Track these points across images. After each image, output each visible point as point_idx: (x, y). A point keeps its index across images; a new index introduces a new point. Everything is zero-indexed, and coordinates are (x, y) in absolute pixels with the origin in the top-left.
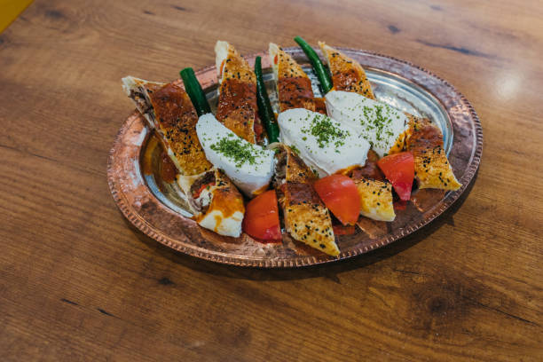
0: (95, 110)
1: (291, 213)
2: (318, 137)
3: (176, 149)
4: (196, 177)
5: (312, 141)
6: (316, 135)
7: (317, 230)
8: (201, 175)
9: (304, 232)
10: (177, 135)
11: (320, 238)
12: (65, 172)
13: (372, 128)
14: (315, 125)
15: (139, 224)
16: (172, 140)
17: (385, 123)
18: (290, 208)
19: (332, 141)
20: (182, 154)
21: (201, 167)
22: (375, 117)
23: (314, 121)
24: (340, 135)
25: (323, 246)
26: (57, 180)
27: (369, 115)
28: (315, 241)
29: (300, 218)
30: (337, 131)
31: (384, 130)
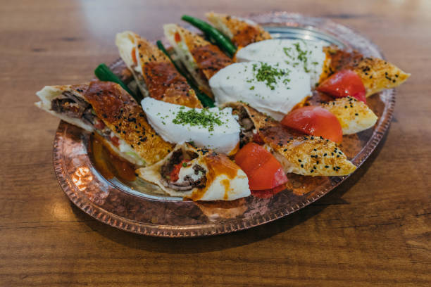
0: (21, 157)
1: (288, 152)
2: (266, 81)
3: (132, 140)
4: (161, 163)
5: (262, 87)
6: (263, 81)
7: (325, 155)
8: (166, 158)
9: (312, 162)
10: (128, 126)
11: (332, 161)
12: (15, 236)
13: (297, 64)
14: (256, 72)
15: (133, 229)
16: (124, 132)
17: (307, 56)
18: (283, 149)
19: (280, 81)
20: (139, 144)
21: (164, 150)
22: (297, 54)
23: (254, 69)
24: (283, 73)
25: (337, 169)
26: (8, 248)
27: (290, 53)
28: (327, 167)
29: (300, 152)
30: (278, 71)
31: (309, 61)
